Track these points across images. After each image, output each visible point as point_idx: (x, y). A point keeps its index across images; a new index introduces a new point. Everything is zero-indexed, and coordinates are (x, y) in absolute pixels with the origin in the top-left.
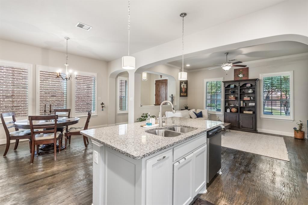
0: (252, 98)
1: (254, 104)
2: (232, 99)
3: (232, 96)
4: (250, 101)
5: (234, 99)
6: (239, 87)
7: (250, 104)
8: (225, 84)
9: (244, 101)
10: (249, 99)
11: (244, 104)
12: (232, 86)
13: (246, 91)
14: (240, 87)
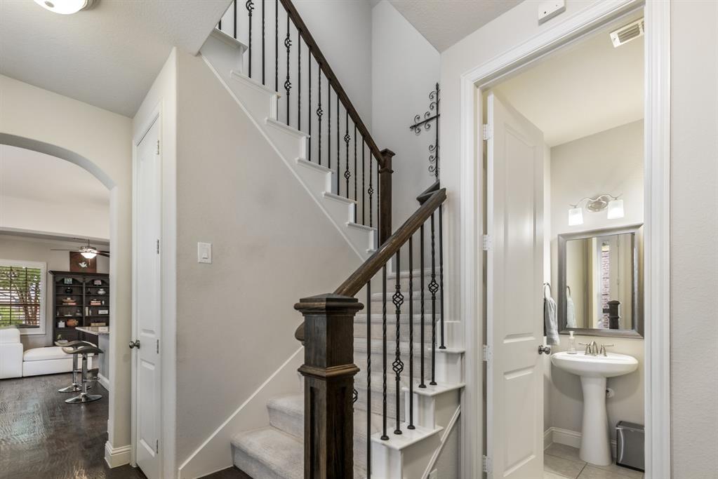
0: (103, 302)
1: (106, 312)
2: (70, 304)
3: (69, 299)
4: (102, 307)
5: (74, 304)
6: (84, 284)
7: (101, 312)
8: (54, 278)
9: (90, 307)
10: (100, 304)
11: (90, 312)
12: (69, 281)
13: (93, 291)
14: (86, 284)
